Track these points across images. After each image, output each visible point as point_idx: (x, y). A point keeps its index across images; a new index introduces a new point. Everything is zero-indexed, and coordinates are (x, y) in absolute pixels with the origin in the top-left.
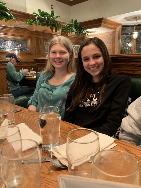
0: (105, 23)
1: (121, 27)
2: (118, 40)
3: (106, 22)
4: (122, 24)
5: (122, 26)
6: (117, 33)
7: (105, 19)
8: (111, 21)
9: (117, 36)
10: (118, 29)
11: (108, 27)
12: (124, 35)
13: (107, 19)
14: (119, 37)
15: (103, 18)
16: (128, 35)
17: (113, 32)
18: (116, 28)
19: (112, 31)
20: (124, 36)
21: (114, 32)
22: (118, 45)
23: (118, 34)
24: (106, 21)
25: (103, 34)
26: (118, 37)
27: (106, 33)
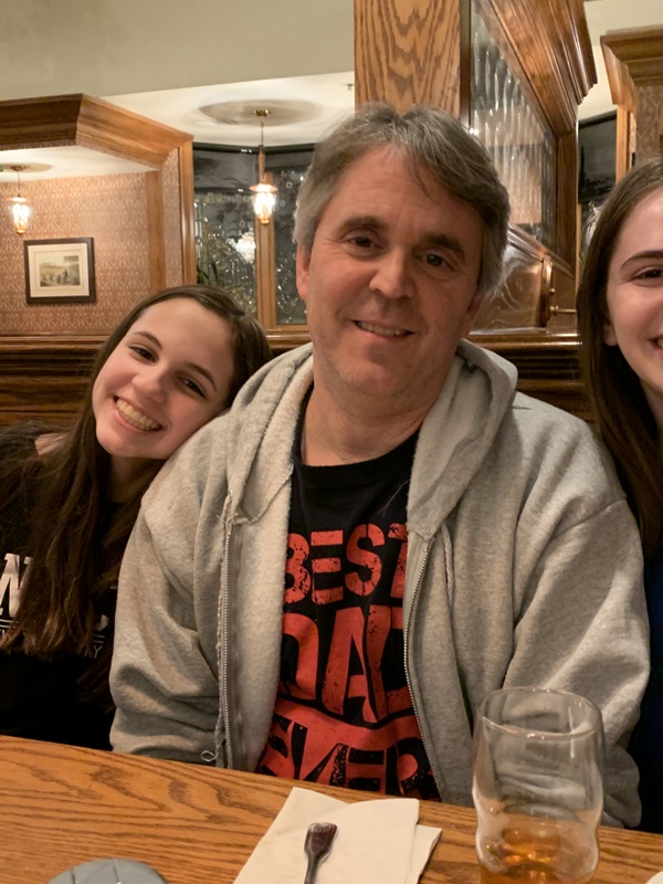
0: (95, 126)
1: (188, 149)
2: (176, 221)
3: (106, 122)
4: (191, 137)
5: (197, 147)
6: (170, 182)
7: (91, 104)
8: (133, 119)
9: (171, 202)
10: (175, 163)
11: (115, 149)
12: (209, 194)
13: (104, 102)
14: (185, 207)
15: (81, 95)
16: (229, 199)
17: (147, 173)
18: (165, 155)
19: (143, 168)
20: (209, 198)
21: (155, 177)
22: (179, 246)
23: (177, 190)
24: (104, 116)
25: (93, 180)
26: (177, 205)
27: (110, 178)
